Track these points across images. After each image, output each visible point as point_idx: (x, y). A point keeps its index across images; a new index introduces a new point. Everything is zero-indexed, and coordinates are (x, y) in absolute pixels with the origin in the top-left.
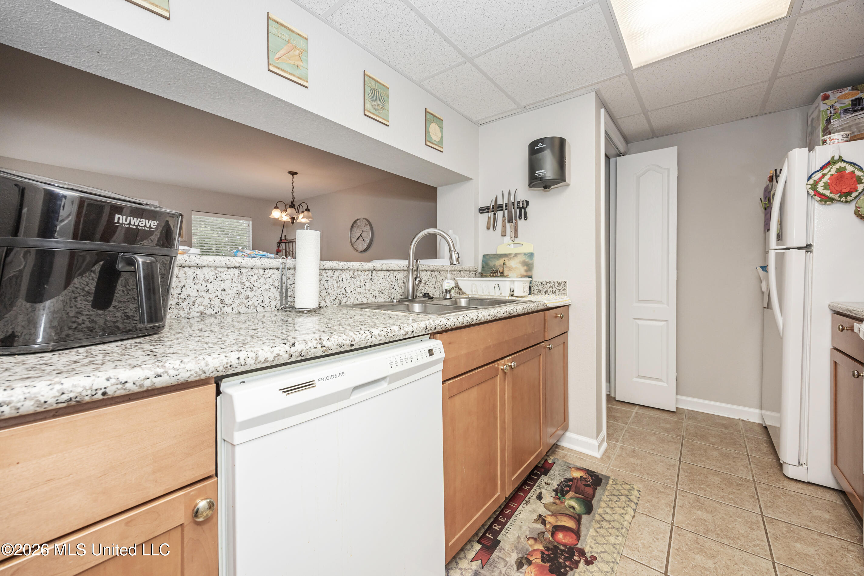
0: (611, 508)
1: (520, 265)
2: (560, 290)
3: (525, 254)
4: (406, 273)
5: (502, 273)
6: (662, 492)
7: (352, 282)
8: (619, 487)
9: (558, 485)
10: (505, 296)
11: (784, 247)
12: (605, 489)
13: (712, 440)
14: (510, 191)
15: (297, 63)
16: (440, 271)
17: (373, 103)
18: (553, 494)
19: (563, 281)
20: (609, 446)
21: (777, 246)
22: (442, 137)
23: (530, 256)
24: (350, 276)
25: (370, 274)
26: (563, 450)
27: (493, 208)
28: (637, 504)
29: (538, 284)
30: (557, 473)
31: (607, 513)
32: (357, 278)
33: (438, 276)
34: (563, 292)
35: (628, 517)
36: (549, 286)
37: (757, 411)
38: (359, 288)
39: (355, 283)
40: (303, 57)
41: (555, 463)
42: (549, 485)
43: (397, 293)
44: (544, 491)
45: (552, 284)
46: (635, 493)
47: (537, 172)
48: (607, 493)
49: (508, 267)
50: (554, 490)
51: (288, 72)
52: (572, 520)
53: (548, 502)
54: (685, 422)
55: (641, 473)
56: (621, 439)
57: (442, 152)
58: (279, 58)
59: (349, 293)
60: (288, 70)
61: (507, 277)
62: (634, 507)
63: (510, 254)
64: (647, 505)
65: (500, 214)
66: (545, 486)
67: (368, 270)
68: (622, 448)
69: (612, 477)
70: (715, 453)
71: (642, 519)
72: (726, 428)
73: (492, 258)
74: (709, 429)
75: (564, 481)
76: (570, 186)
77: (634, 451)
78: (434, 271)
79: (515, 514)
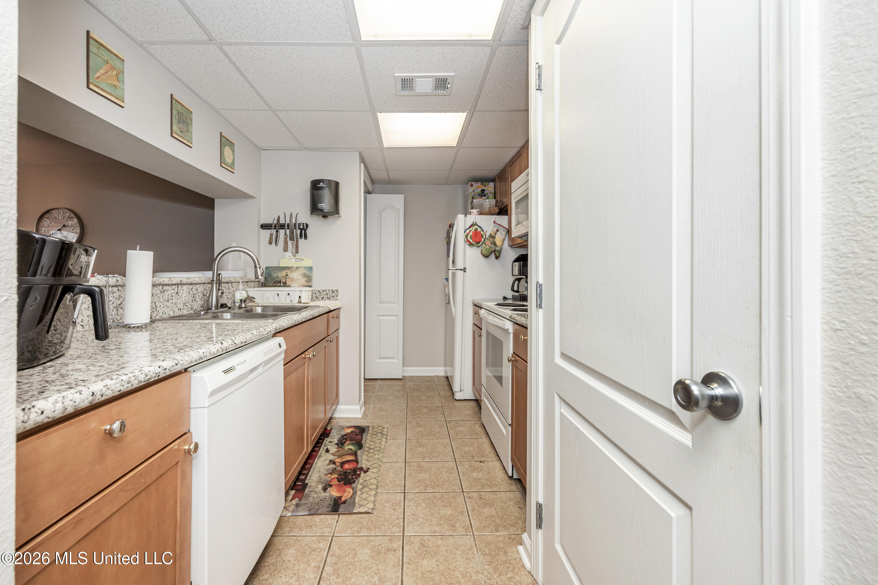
0: (373, 441)
1: (301, 276)
2: (333, 297)
3: (305, 268)
4: (210, 286)
5: (285, 283)
6: (400, 425)
7: (161, 296)
8: (376, 430)
9: (338, 440)
10: (294, 303)
11: (455, 269)
12: (368, 433)
13: (423, 390)
14: (291, 214)
15: (116, 83)
16: (231, 282)
17: (180, 126)
18: (336, 446)
19: (336, 289)
20: (365, 409)
21: (453, 267)
22: (234, 159)
23: (309, 269)
24: (160, 291)
25: (176, 288)
26: (335, 419)
27: (275, 226)
28: (387, 435)
29: (316, 292)
30: (335, 434)
31: (372, 445)
32: (166, 292)
33: (231, 288)
34: (335, 298)
35: (383, 443)
36: (325, 294)
37: (443, 368)
38: (167, 302)
39: (164, 297)
40: (120, 78)
41: (332, 429)
42: (332, 442)
43: (198, 305)
44: (329, 447)
45: (328, 292)
46: (386, 429)
47: (319, 205)
48: (369, 435)
49: (290, 278)
50: (336, 444)
51: (106, 91)
52: (352, 455)
53: (334, 451)
54: (408, 384)
55: (387, 419)
56: (372, 403)
57: (234, 173)
58: (98, 78)
59: (158, 307)
60: (107, 89)
61: (289, 286)
62: (386, 437)
63: (292, 267)
64: (392, 434)
65: (282, 232)
66: (329, 444)
67: (175, 285)
68: (374, 408)
69: (371, 426)
70: (424, 397)
71: (391, 441)
72: (429, 382)
73: (274, 270)
74: (420, 385)
75: (341, 437)
76: (341, 218)
77: (381, 408)
78: (227, 283)
79: (313, 465)
